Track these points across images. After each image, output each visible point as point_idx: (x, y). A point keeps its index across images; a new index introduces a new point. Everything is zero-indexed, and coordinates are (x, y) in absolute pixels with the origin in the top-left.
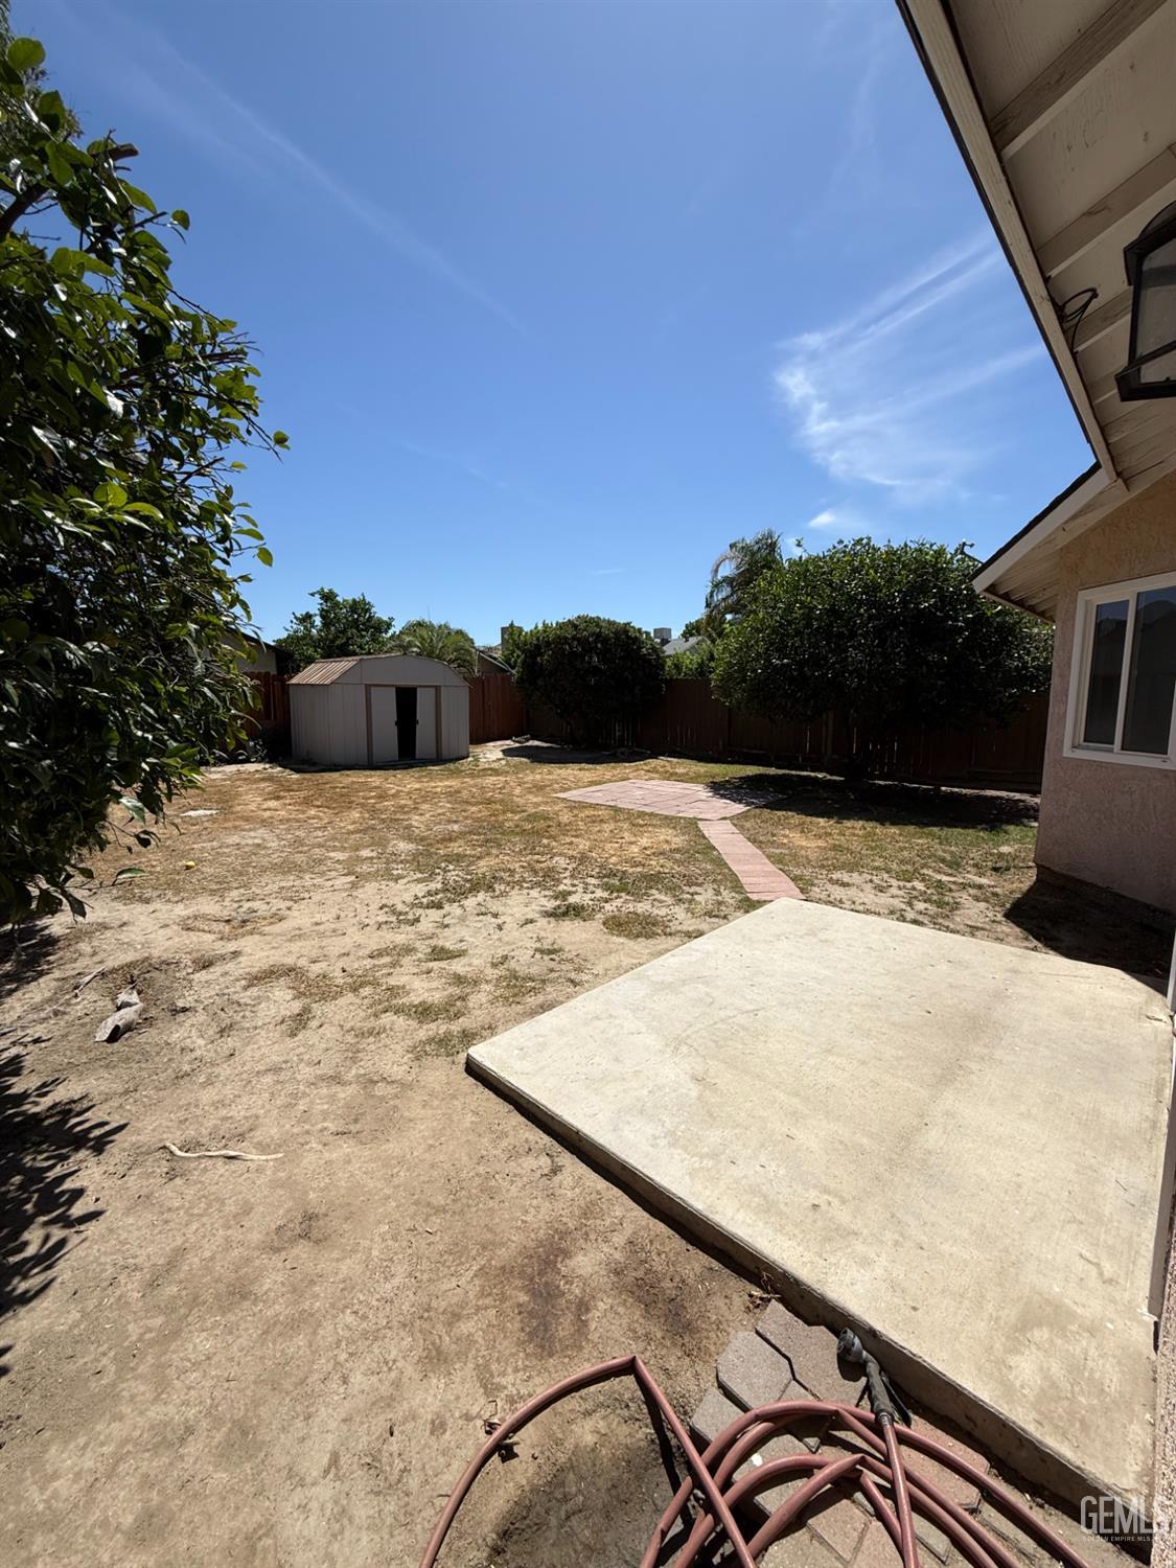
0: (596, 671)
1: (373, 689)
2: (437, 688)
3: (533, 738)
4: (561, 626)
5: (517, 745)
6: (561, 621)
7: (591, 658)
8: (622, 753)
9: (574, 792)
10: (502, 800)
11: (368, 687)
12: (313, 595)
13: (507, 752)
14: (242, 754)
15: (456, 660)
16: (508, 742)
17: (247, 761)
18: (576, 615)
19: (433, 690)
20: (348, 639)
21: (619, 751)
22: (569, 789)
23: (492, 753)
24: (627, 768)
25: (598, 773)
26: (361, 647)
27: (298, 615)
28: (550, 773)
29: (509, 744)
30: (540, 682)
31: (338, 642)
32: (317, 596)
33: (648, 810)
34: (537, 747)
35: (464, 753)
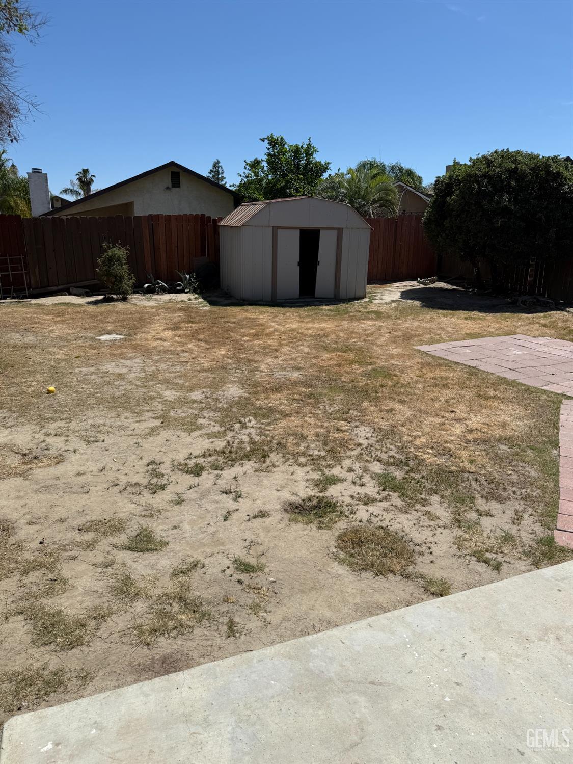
0: (505, 211)
1: (279, 231)
2: (340, 231)
3: (440, 280)
4: (475, 162)
5: (422, 286)
6: (475, 157)
7: (501, 197)
8: (524, 302)
9: (441, 346)
10: (360, 349)
11: (275, 229)
12: (263, 140)
13: (406, 295)
14: (180, 285)
15: (379, 200)
16: (414, 283)
17: (182, 291)
18: (492, 150)
19: (335, 232)
20: (287, 182)
21: (520, 299)
22: (438, 341)
23: (391, 294)
24: (520, 320)
25: (485, 323)
26: (297, 190)
27: (248, 162)
28: (431, 320)
29: (415, 285)
30: (446, 223)
31: (278, 186)
32: (266, 141)
33: (510, 376)
34: (441, 289)
35: (361, 294)
